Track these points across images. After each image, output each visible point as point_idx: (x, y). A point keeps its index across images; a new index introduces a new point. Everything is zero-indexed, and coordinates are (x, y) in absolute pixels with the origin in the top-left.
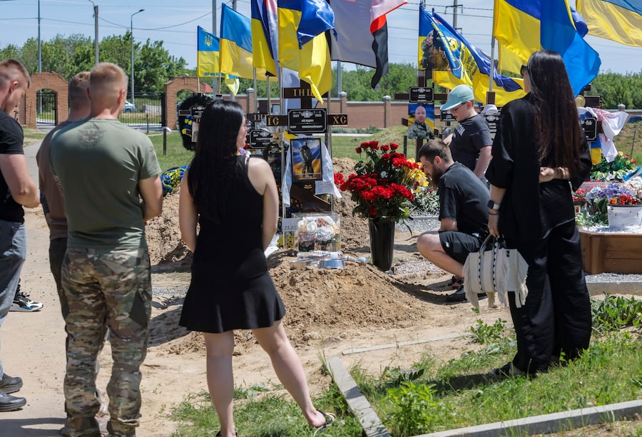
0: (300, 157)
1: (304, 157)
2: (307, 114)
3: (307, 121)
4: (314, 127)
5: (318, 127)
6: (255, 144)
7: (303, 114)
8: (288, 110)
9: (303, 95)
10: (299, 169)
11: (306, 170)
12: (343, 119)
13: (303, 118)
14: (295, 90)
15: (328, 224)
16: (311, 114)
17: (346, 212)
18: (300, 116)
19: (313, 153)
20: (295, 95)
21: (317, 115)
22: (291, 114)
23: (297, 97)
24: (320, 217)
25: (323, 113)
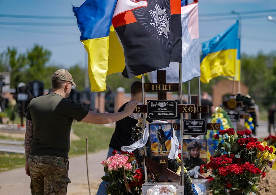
0: (156, 138)
1: (159, 138)
2: (162, 104)
3: (162, 109)
4: (168, 114)
5: (170, 114)
6: (187, 130)
7: (159, 104)
8: (148, 101)
9: (159, 89)
10: (155, 147)
11: (161, 148)
12: (191, 109)
13: (159, 107)
14: (153, 85)
15: (169, 191)
16: (165, 104)
17: (268, 188)
18: (157, 106)
19: (166, 135)
20: (153, 89)
21: (170, 105)
22: (150, 104)
23: (155, 90)
24: (163, 186)
25: (174, 104)
